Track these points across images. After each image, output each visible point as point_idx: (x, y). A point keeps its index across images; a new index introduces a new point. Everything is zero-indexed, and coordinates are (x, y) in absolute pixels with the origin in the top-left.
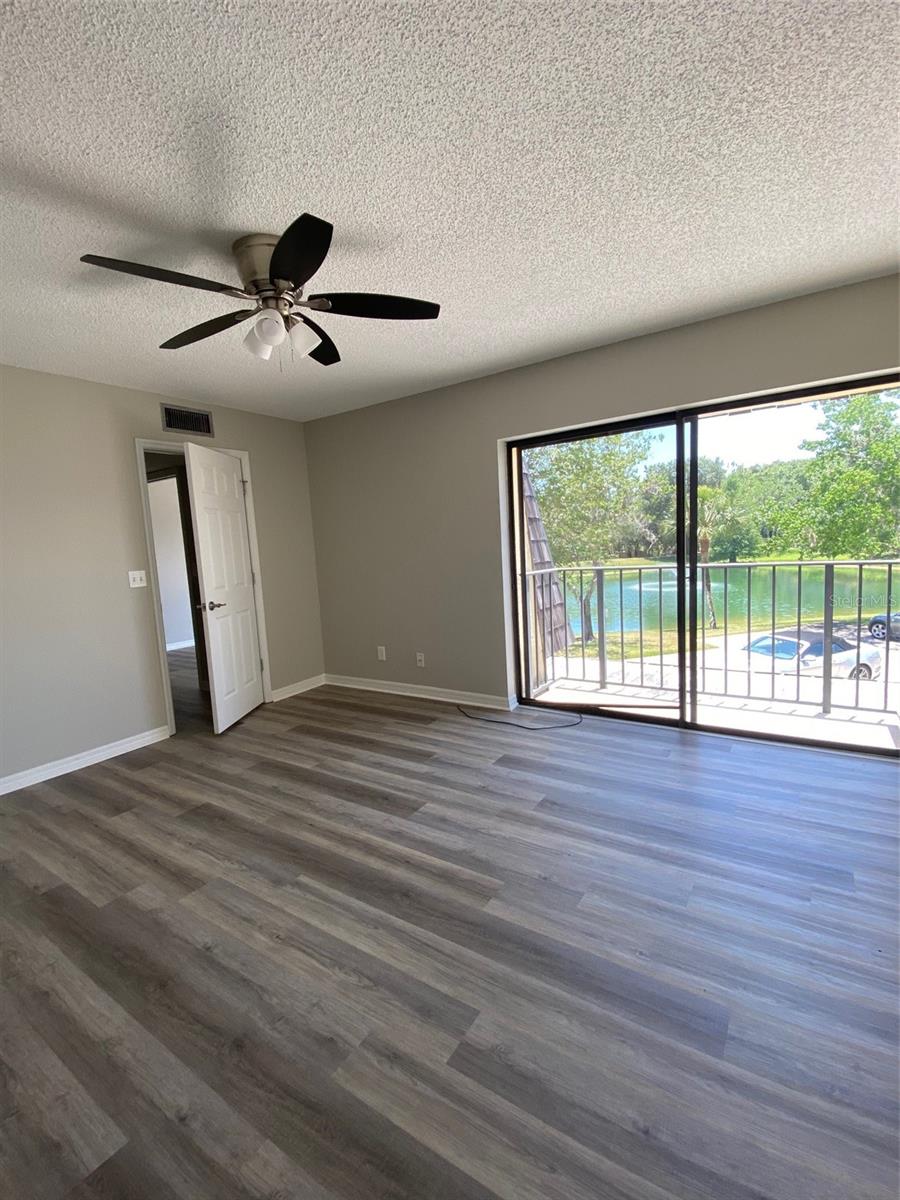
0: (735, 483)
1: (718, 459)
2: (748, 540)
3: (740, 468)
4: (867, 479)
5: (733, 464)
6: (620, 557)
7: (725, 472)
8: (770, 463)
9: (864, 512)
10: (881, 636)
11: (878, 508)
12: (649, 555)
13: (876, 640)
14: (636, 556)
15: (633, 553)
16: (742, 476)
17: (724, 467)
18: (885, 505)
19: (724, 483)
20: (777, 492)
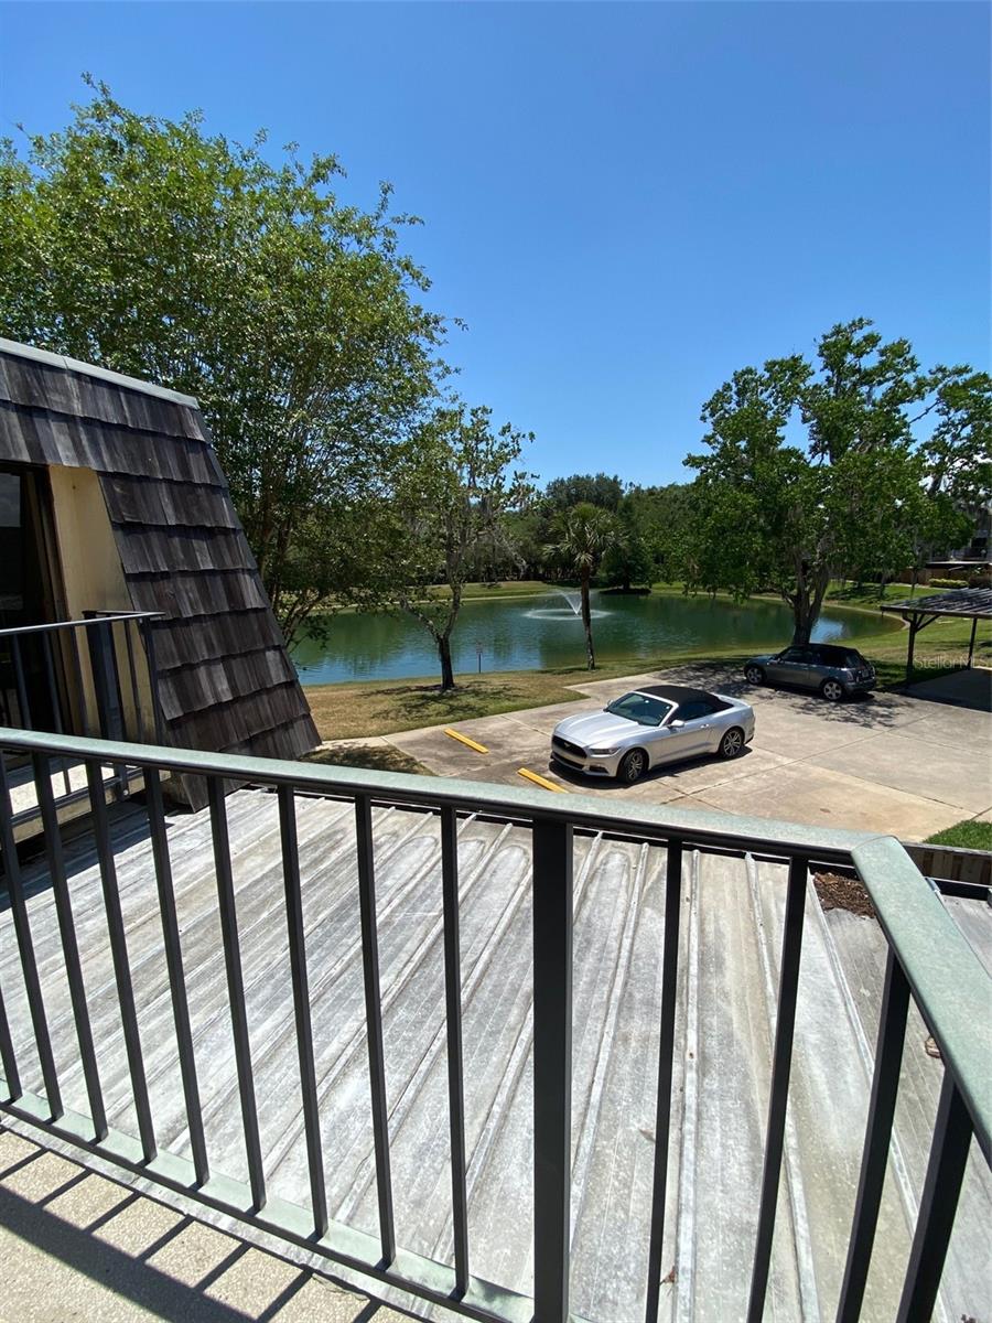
0: (631, 504)
1: (616, 477)
2: (641, 566)
3: (638, 489)
4: (749, 504)
5: (631, 484)
6: (519, 580)
7: (623, 492)
8: (665, 486)
9: (745, 542)
10: (756, 681)
11: (759, 539)
12: (547, 579)
13: (752, 686)
14: (535, 579)
15: (532, 575)
16: (638, 498)
17: (622, 487)
18: (766, 535)
19: (621, 504)
20: (671, 517)
